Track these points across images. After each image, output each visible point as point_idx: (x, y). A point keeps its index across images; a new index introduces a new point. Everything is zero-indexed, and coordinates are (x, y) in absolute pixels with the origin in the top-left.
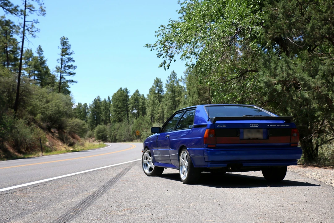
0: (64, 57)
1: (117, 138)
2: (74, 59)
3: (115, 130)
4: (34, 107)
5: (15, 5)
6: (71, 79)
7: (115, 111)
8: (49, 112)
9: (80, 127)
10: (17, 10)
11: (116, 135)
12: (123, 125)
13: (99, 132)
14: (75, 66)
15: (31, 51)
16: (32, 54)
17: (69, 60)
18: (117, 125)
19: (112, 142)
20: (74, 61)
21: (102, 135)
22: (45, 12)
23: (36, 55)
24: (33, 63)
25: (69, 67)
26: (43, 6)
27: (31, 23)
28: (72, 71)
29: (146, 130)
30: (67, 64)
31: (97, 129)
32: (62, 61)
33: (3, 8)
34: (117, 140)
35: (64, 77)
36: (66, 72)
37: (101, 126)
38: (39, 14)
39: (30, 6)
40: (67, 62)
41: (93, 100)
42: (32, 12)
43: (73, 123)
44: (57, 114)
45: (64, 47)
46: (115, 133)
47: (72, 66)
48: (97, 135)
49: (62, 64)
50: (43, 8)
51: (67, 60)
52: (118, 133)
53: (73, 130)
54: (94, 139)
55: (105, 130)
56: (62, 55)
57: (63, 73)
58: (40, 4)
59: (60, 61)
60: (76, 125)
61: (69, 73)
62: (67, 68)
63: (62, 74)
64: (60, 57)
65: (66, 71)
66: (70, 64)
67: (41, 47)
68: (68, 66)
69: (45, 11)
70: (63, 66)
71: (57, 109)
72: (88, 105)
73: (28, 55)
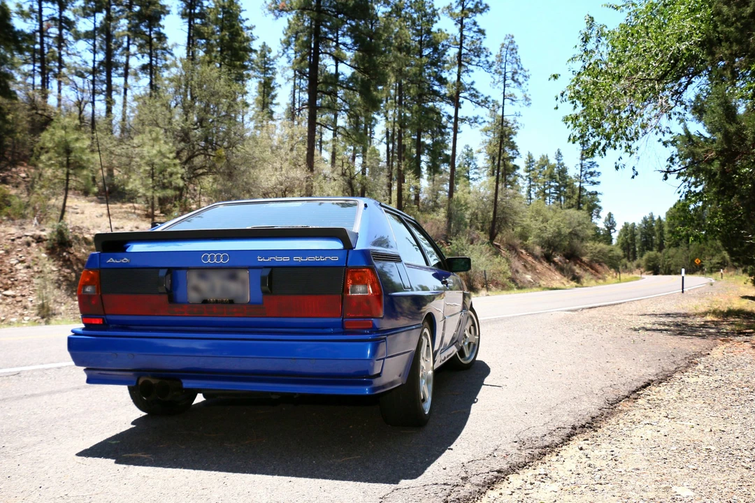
0: (584, 162)
1: (671, 269)
2: (597, 164)
3: (669, 257)
4: (524, 228)
5: (486, 95)
6: (594, 190)
7: (670, 232)
8: (547, 235)
9: (604, 255)
10: (489, 101)
11: (670, 265)
12: (680, 251)
13: (648, 261)
14: (599, 173)
15: (547, 156)
16: (548, 161)
17: (591, 165)
18: (672, 251)
19: (665, 273)
20: (598, 166)
21: (653, 265)
22: (530, 102)
23: (553, 161)
24: (548, 173)
25: (592, 174)
26: (527, 93)
27: (513, 117)
28: (595, 179)
29: (709, 258)
30: (589, 171)
31: (645, 257)
32: (582, 166)
33: (471, 101)
34: (671, 271)
35: (585, 187)
36: (587, 181)
37: (651, 253)
38: (522, 105)
39: (511, 96)
40: (589, 167)
41: (642, 219)
42: (514, 103)
43: (596, 249)
44: (557, 236)
45: (585, 148)
46: (669, 261)
47: (595, 172)
48: (646, 265)
49: (581, 171)
50: (528, 96)
51: (589, 165)
52: (672, 262)
53: (595, 258)
54: (642, 270)
55: (657, 257)
56: (582, 159)
57: (583, 182)
58: (523, 91)
59: (579, 167)
60: (599, 252)
61: (592, 182)
62: (589, 176)
63: (582, 185)
64: (579, 162)
65: (588, 179)
66: (592, 170)
67: (561, 151)
68: (590, 172)
69: (530, 100)
70: (583, 173)
71: (557, 230)
72: (637, 224)
73: (543, 163)
